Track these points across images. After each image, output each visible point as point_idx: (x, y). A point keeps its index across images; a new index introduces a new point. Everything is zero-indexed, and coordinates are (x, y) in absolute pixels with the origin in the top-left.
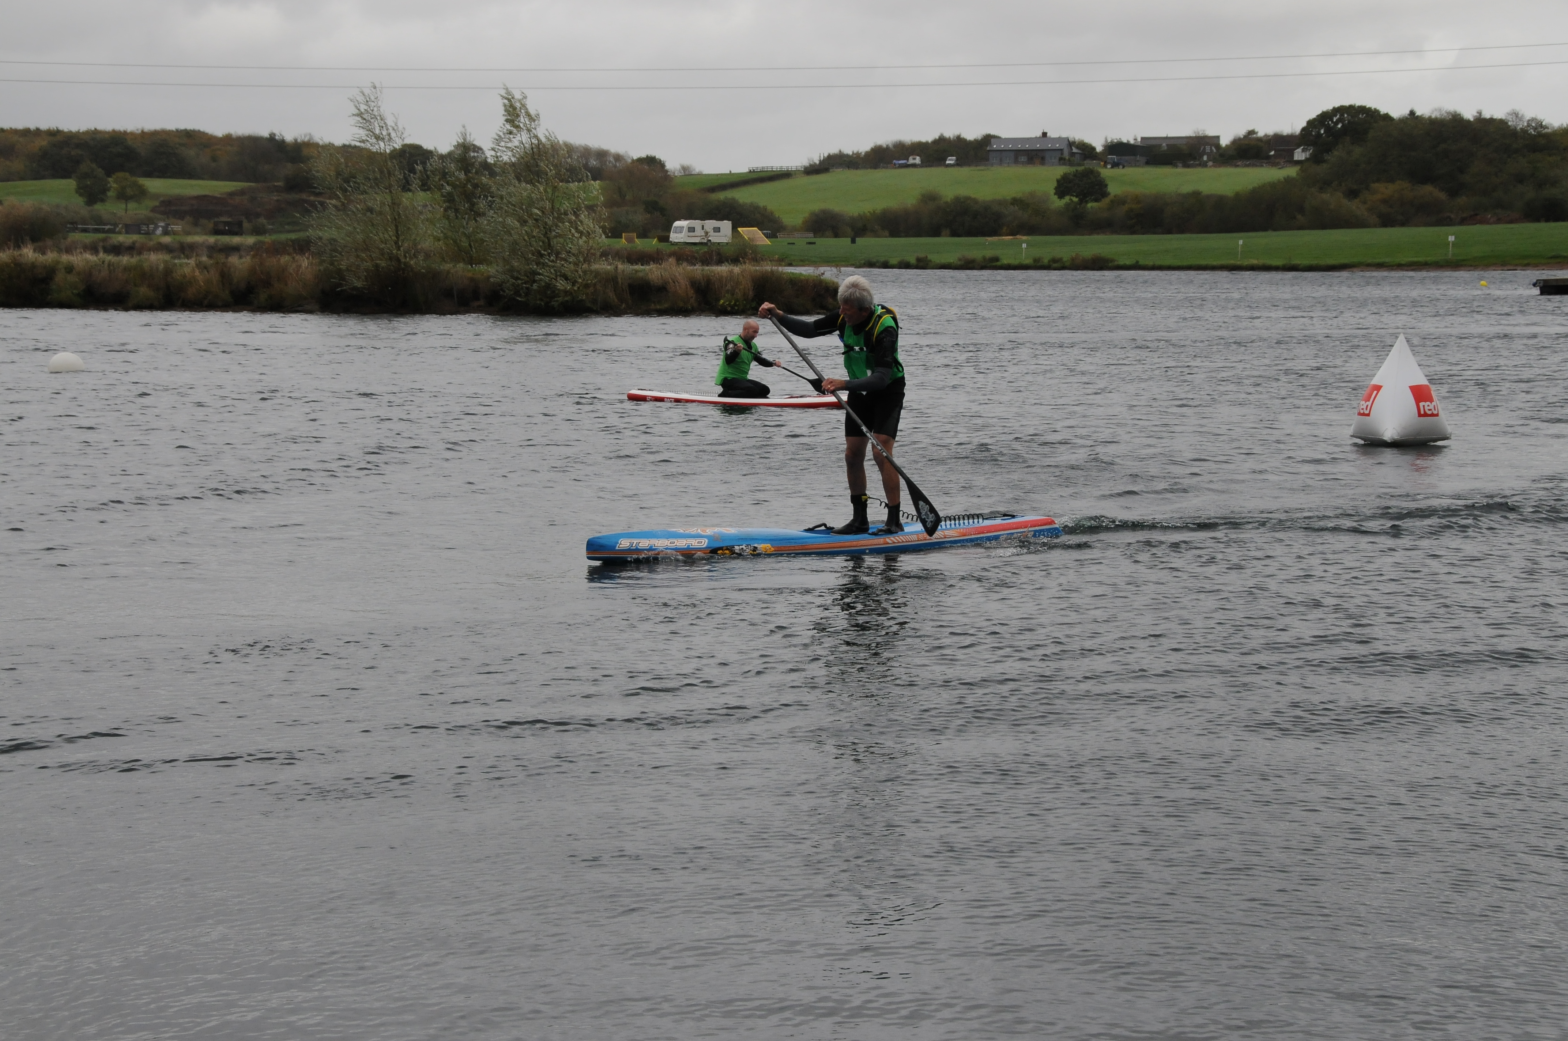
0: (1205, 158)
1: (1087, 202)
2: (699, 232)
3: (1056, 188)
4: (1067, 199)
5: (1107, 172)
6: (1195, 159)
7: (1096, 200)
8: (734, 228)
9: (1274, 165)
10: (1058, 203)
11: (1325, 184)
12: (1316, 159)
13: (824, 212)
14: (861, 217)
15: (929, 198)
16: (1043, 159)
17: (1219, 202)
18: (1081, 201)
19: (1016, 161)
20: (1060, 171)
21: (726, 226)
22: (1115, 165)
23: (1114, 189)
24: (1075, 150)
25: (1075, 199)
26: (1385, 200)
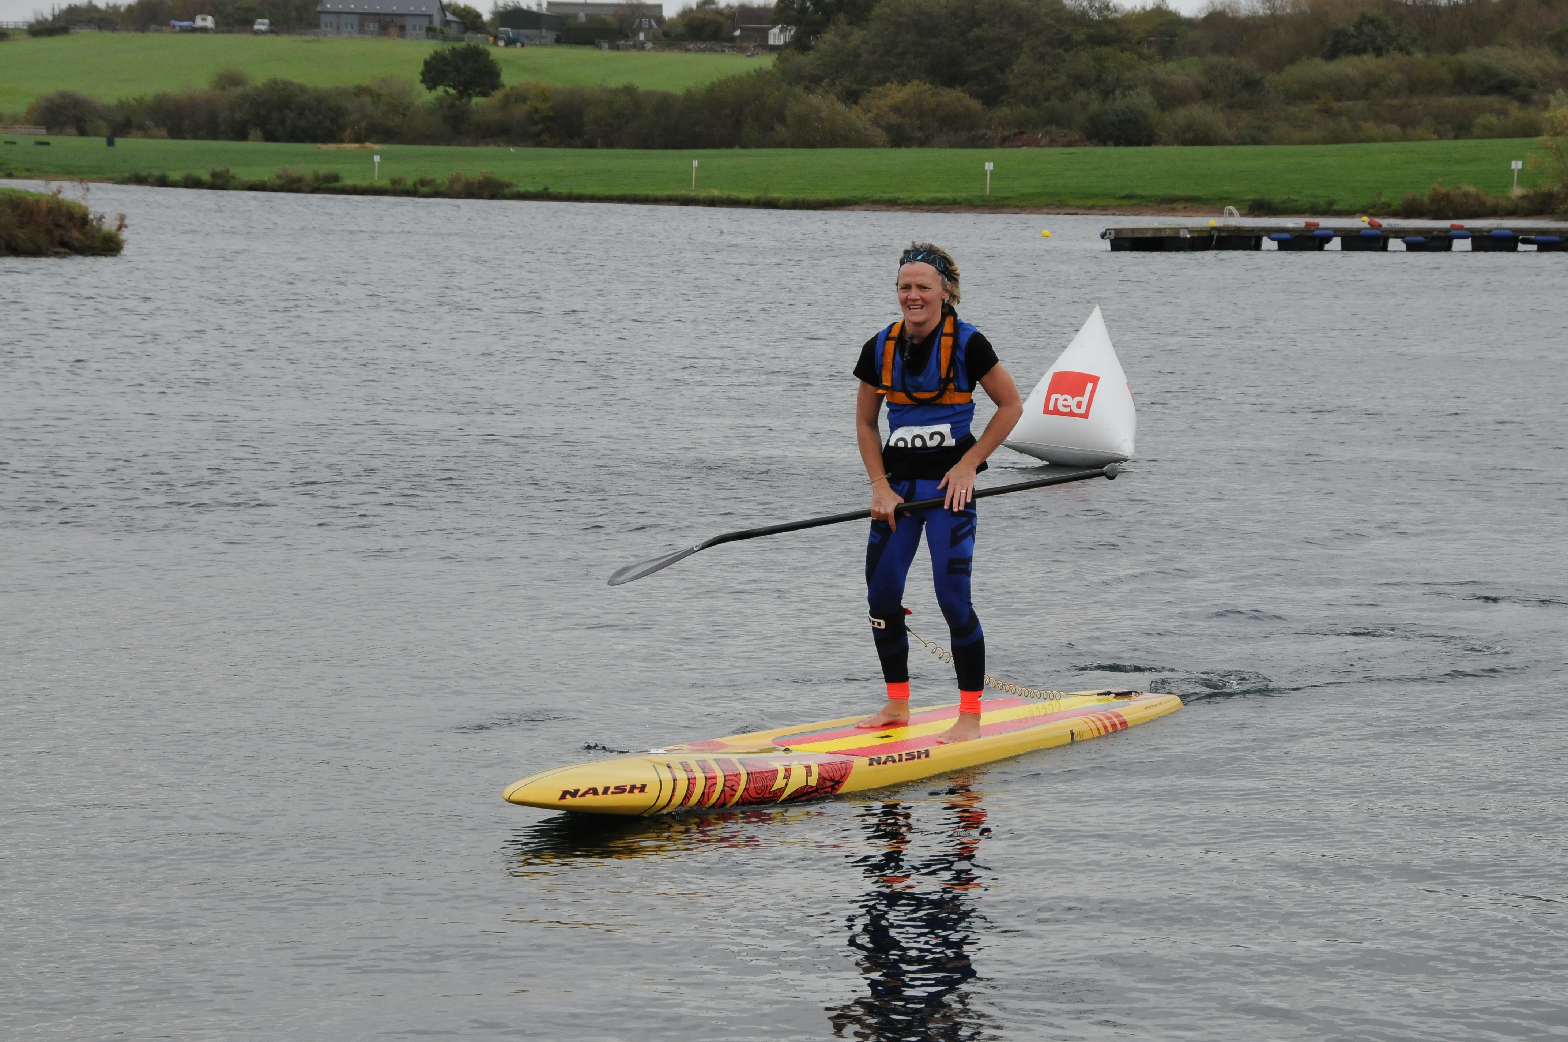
0: (642, 36)
1: (470, 96)
3: (423, 74)
4: (440, 90)
5: (498, 52)
6: (626, 37)
7: (484, 94)
9: (742, 50)
10: (426, 97)
11: (812, 82)
12: (800, 44)
13: (64, 96)
14: (122, 106)
15: (228, 81)
16: (402, 28)
17: (664, 102)
18: (461, 94)
19: (362, 30)
20: (428, 48)
22: (510, 42)
23: (509, 79)
24: (450, 17)
25: (451, 91)
26: (897, 109)
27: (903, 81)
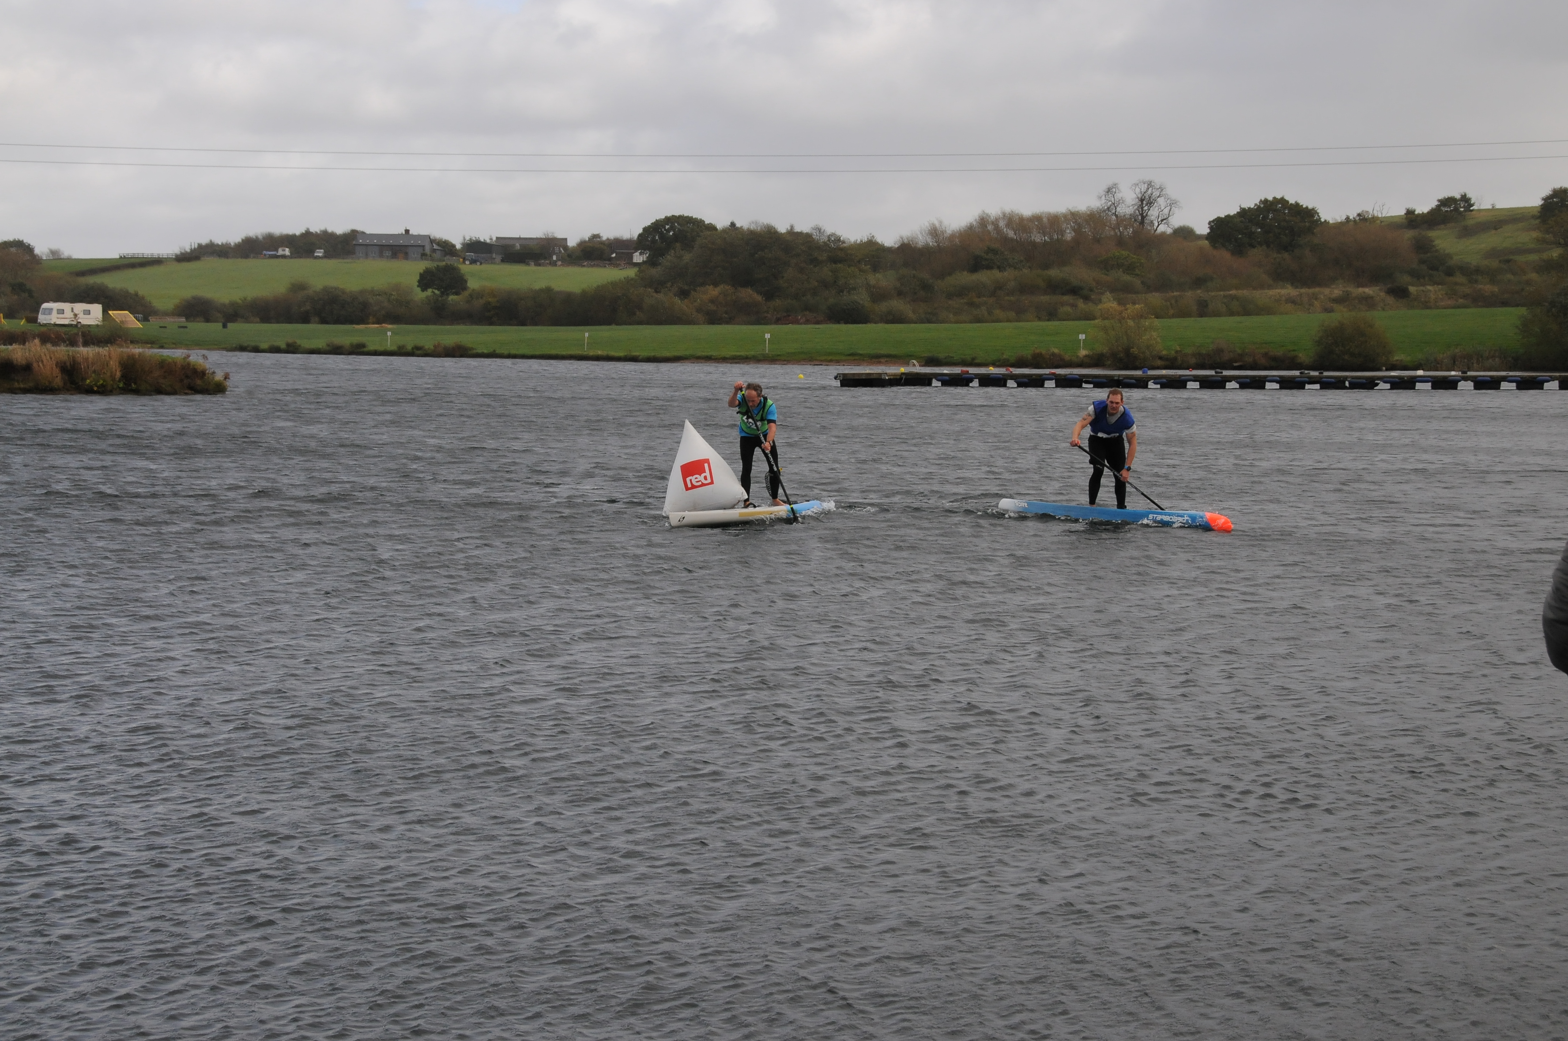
0: (554, 258)
1: (448, 295)
2: (68, 314)
3: (419, 281)
4: (429, 292)
5: (466, 268)
6: (545, 258)
7: (457, 294)
8: (105, 312)
9: (617, 266)
10: (420, 295)
11: (658, 285)
12: (652, 262)
13: (194, 298)
14: (233, 304)
15: (298, 287)
16: (406, 254)
17: (568, 298)
18: (442, 293)
19: (381, 255)
20: (422, 266)
21: (96, 310)
22: (473, 262)
23: (473, 284)
24: (435, 247)
25: (437, 292)
26: (712, 301)
27: (715, 284)
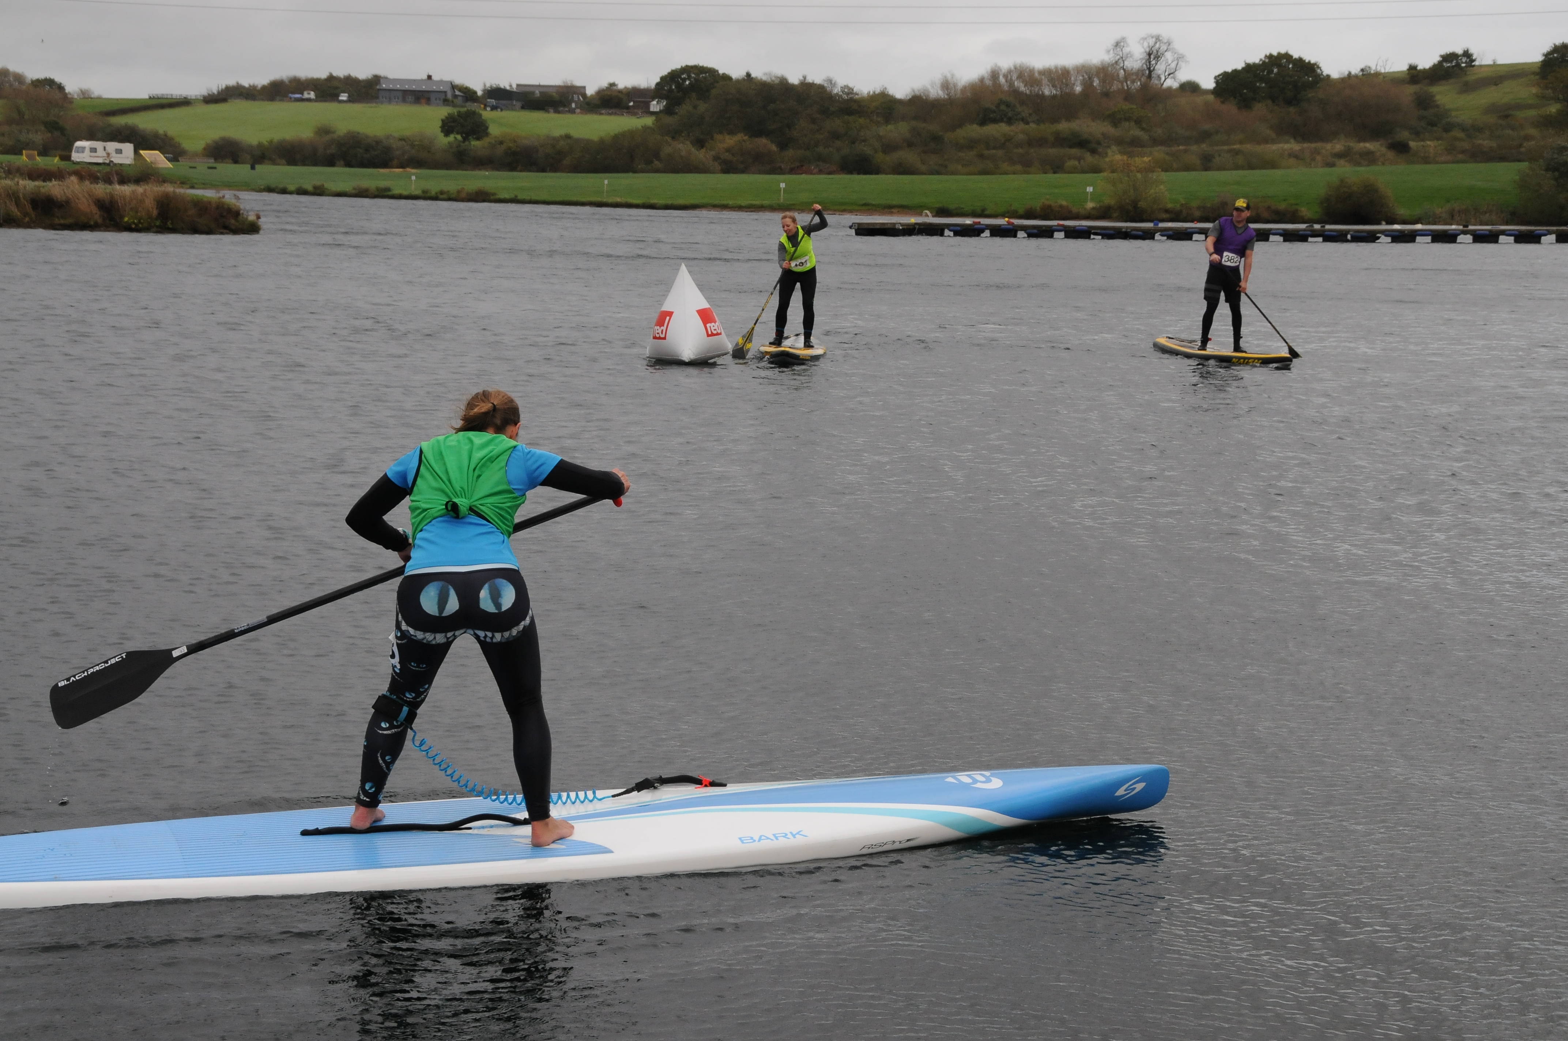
0: (573, 105)
1: (470, 140)
2: (101, 152)
3: (442, 127)
4: (451, 138)
5: (487, 114)
6: (565, 106)
7: (478, 139)
8: (136, 151)
9: (635, 114)
10: (444, 141)
11: (675, 134)
12: (668, 111)
13: (223, 139)
14: (260, 145)
15: (323, 131)
16: (429, 99)
17: (586, 146)
18: (465, 139)
19: (404, 100)
20: (444, 112)
21: (128, 148)
22: (494, 108)
23: (494, 130)
24: (457, 93)
25: (459, 137)
26: (728, 150)
27: (732, 133)
